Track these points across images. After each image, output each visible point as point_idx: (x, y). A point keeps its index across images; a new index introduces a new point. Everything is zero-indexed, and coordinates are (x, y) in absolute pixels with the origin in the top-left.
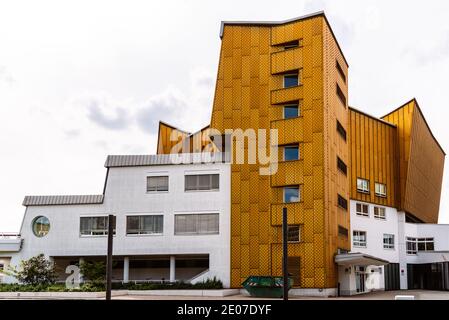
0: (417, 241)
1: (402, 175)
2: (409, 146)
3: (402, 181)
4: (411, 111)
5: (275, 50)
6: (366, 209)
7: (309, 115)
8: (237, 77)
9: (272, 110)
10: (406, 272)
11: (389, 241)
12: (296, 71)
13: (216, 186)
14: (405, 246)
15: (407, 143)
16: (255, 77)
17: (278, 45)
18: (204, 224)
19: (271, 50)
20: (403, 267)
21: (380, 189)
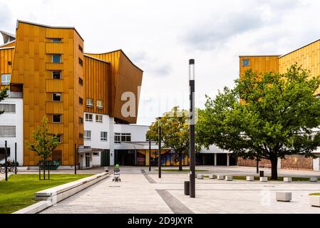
0: (121, 135)
1: (113, 94)
2: (117, 78)
3: (113, 98)
4: (119, 56)
5: (47, 40)
6: (91, 117)
7: (66, 79)
8: (27, 53)
9: (46, 73)
10: (113, 155)
11: (104, 135)
12: (60, 55)
13: (14, 111)
14: (113, 139)
15: (116, 76)
16: (36, 54)
17: (49, 38)
18: (6, 131)
19: (45, 40)
20: (112, 152)
21: (99, 104)
